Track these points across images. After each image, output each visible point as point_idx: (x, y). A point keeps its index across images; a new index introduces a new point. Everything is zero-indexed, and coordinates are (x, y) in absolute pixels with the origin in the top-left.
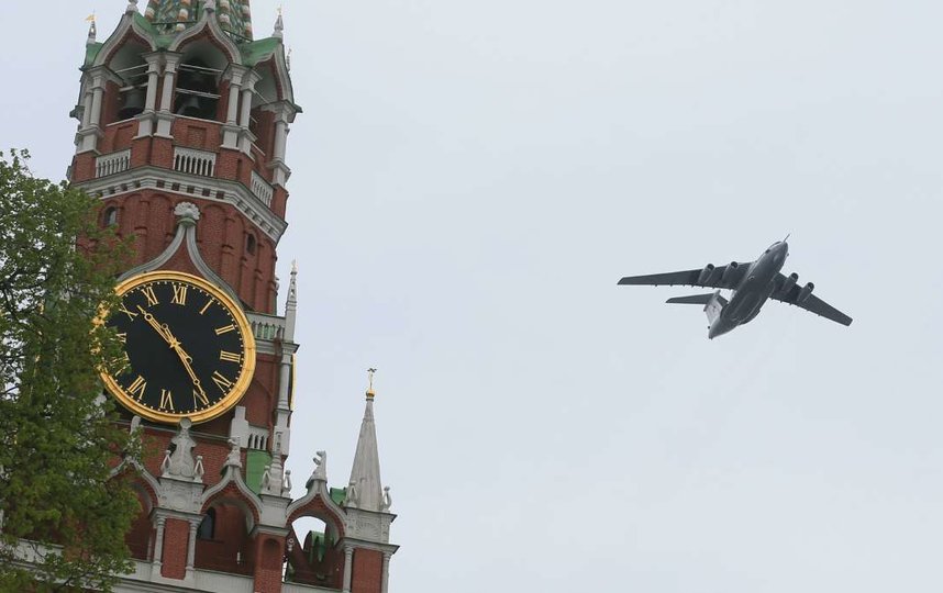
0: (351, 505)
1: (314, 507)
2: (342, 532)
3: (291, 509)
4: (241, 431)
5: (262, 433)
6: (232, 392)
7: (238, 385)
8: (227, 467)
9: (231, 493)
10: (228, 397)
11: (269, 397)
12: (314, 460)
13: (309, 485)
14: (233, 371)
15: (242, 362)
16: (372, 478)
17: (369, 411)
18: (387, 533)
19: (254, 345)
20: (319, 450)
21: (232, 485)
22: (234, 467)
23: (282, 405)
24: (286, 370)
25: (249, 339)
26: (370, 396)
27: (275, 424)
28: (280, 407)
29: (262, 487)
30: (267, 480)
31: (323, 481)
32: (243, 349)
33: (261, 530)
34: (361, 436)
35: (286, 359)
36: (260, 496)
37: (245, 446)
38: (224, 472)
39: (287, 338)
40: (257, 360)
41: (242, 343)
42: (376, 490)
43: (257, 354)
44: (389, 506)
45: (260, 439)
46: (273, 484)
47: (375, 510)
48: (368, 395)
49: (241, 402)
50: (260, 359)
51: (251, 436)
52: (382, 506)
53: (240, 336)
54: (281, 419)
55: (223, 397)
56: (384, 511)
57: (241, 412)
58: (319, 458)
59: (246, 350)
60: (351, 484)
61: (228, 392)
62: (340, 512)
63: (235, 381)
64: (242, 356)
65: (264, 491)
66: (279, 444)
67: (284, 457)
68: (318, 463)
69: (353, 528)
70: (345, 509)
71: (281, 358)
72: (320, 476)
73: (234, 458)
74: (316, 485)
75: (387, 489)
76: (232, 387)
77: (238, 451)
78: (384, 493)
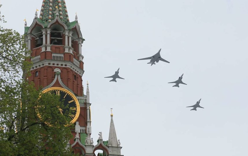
0: (110, 145)
1: (100, 147)
2: (108, 153)
3: (94, 148)
4: (78, 128)
5: (84, 128)
6: (75, 118)
8: (76, 139)
9: (78, 146)
10: (74, 120)
11: (85, 119)
12: (99, 134)
13: (98, 141)
14: (74, 113)
15: (76, 110)
16: (114, 137)
17: (112, 120)
18: (120, 152)
19: (79, 105)
20: (100, 132)
21: (77, 143)
22: (77, 138)
23: (88, 120)
24: (88, 111)
25: (78, 104)
26: (112, 116)
27: (87, 125)
28: (88, 121)
29: (85, 143)
30: (87, 141)
31: (102, 140)
32: (76, 106)
33: (86, 154)
34: (110, 127)
35: (88, 108)
36: (85, 145)
37: (80, 132)
38: (75, 140)
39: (88, 102)
40: (80, 109)
41: (76, 104)
42: (116, 140)
43: (80, 107)
44: (120, 145)
45: (83, 130)
46: (88, 142)
47: (116, 146)
48: (111, 115)
49: (77, 121)
50: (81, 108)
51: (81, 129)
52: (118, 145)
53: (75, 103)
55: (72, 120)
56: (119, 146)
57: (77, 123)
58: (100, 134)
59: (77, 106)
60: (109, 140)
61: (73, 118)
62: (107, 148)
63: (75, 115)
64: (76, 108)
65: (86, 144)
66: (89, 131)
67: (90, 134)
68: (100, 135)
69: (111, 152)
70: (108, 147)
71: (87, 108)
72: (101, 139)
73: (77, 136)
74: (100, 141)
75: (119, 140)
76: (74, 117)
77: (78, 134)
78: (118, 141)
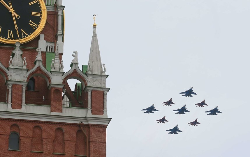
0: (89, 72)
1: (74, 74)
2: (86, 84)
3: (64, 76)
4: (43, 45)
5: (51, 45)
6: (38, 29)
7: (40, 26)
8: (36, 61)
9: (39, 72)
10: (36, 31)
11: (54, 30)
12: (73, 55)
13: (71, 66)
14: (37, 20)
15: (41, 16)
16: (97, 60)
17: (94, 33)
18: (105, 83)
19: (46, 8)
20: (75, 51)
21: (39, 68)
22: (39, 61)
23: (60, 32)
24: (60, 18)
25: (43, 6)
26: (95, 26)
27: (57, 40)
28: (58, 33)
29: (51, 68)
30: (53, 66)
31: (77, 64)
32: (41, 10)
33: (52, 86)
34: (92, 43)
35: (60, 13)
36: (51, 72)
37: (45, 51)
38: (35, 63)
39: (59, 4)
40: (48, 14)
41: (40, 7)
42: (99, 65)
43: (47, 12)
44: (105, 72)
45: (51, 47)
46: (56, 67)
47: (100, 74)
48: (94, 26)
49: (42, 33)
50: (49, 14)
51: (47, 47)
52: (102, 72)
53: (39, 5)
54: (60, 38)
55: (34, 31)
56: (103, 74)
57: (42, 37)
58: (74, 54)
59: (43, 11)
60: (88, 64)
61: (36, 29)
62: (85, 76)
63: (39, 24)
64: (41, 13)
65: (53, 70)
66: (57, 50)
67: (61, 54)
68: (74, 56)
69: (91, 82)
70: (86, 74)
71: (58, 12)
72: (75, 62)
73: (39, 57)
74: (74, 65)
75: (104, 65)
76: (37, 27)
77: (41, 54)
78: (103, 66)
